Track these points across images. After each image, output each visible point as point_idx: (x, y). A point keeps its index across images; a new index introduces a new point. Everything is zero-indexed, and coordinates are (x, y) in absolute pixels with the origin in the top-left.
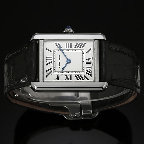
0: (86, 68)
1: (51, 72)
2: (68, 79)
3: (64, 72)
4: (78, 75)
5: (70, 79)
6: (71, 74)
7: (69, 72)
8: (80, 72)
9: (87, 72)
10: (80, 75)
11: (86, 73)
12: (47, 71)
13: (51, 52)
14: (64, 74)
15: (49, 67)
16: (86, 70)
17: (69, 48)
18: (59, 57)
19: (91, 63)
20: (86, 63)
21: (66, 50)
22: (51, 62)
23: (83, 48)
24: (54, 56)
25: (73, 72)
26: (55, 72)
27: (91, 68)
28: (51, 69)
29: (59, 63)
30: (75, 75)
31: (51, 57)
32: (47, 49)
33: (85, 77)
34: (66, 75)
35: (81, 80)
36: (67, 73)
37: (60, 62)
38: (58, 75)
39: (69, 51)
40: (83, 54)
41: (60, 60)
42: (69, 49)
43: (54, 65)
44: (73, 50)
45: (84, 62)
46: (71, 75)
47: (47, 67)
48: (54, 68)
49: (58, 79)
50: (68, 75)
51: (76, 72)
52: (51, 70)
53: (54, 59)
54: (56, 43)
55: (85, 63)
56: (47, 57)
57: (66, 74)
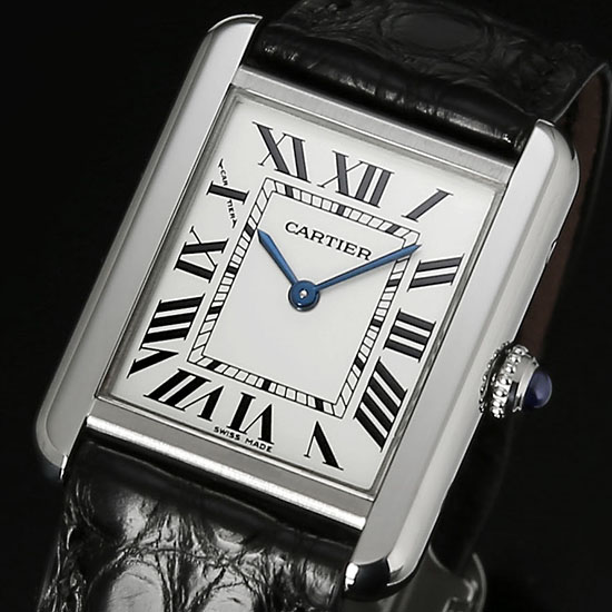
0: (214, 381)
1: (282, 168)
2: (188, 249)
3: (243, 244)
4: (190, 318)
5: (187, 258)
6: (217, 277)
7: (232, 270)
8: (202, 340)
9: (190, 379)
10: (183, 333)
11: (182, 375)
12: (297, 144)
13: (413, 216)
14: (232, 235)
15: (321, 166)
16: (204, 380)
17: (395, 330)
18: (357, 251)
19: (236, 424)
20: (247, 400)
21: (384, 305)
22: (343, 190)
23: (360, 415)
24: (375, 223)
25: (221, 297)
26: (269, 187)
27: (207, 414)
28: (302, 175)
29: (317, 236)
30: (196, 302)
31: (374, 202)
32: (441, 195)
33: (163, 355)
34: (220, 246)
35: (155, 323)
36: (235, 258)
37: (326, 241)
38: (242, 197)
39: (376, 323)
40: (312, 403)
41: (335, 244)
42: (387, 327)
43: (317, 201)
44: (365, 351)
45: (260, 384)
46: (208, 275)
47: (321, 151)
48: (296, 194)
49: (214, 189)
50: (221, 259)
51: (214, 310)
52: (293, 171)
53: (355, 215)
54: (456, 262)
55: (250, 391)
56: (386, 175)
57: (229, 248)
